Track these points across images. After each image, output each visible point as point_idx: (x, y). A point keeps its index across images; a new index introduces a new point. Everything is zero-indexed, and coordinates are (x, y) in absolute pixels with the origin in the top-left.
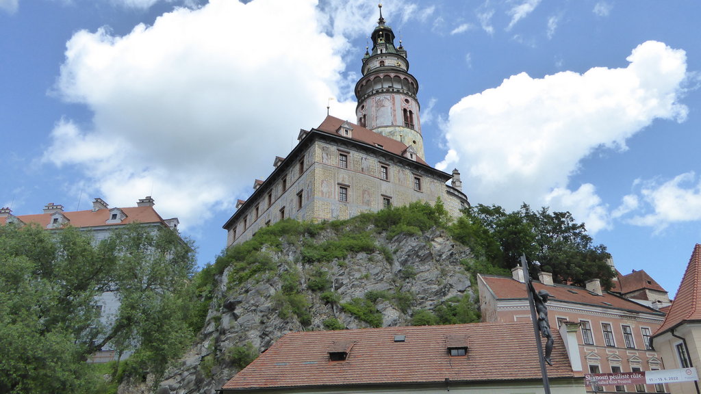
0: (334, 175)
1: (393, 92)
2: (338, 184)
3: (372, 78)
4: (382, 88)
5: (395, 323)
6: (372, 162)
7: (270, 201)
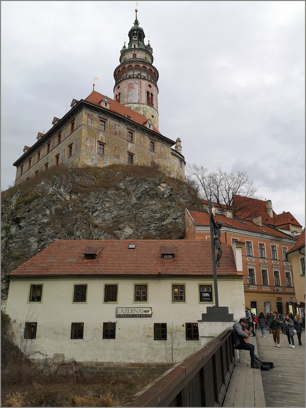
0: (96, 134)
1: (141, 78)
2: (98, 141)
3: (127, 66)
4: (133, 74)
5: (130, 237)
6: (123, 128)
7: (49, 149)
